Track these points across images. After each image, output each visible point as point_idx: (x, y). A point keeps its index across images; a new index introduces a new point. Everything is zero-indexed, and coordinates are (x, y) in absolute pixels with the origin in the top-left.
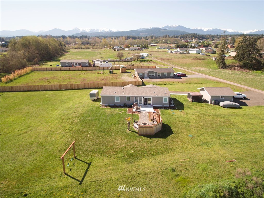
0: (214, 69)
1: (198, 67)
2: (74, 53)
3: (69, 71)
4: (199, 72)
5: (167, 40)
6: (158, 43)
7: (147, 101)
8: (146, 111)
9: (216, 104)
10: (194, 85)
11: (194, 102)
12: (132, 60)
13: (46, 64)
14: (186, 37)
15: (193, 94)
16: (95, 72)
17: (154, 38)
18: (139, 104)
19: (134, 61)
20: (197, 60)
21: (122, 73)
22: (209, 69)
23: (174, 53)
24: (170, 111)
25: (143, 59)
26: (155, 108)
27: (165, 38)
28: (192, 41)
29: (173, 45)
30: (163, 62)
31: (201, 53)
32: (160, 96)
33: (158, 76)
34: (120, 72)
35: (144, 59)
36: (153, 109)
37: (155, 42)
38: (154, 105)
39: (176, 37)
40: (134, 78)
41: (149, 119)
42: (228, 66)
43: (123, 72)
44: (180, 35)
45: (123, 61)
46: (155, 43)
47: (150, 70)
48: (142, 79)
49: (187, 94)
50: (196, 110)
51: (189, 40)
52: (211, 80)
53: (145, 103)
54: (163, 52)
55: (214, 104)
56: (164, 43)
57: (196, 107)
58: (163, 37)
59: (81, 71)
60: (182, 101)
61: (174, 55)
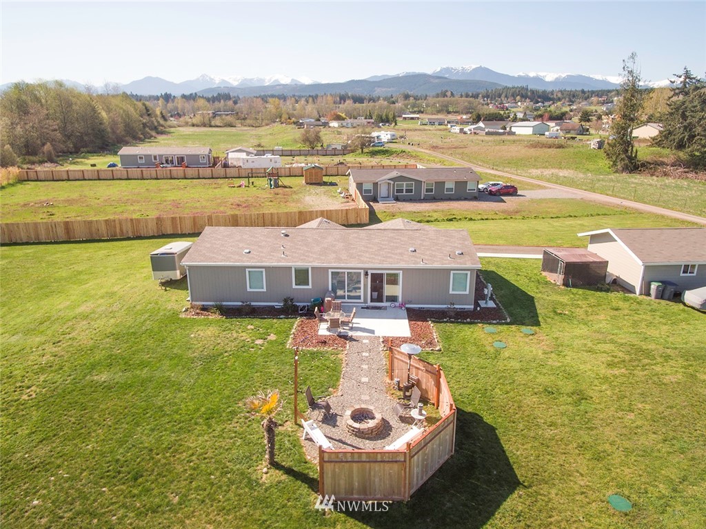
0: (601, 173)
1: (547, 168)
2: (186, 135)
3: (139, 181)
4: (557, 183)
5: (448, 102)
6: (422, 112)
7: (382, 288)
8: (377, 334)
9: (667, 295)
10: (551, 221)
11: (574, 290)
12: (345, 150)
13: (81, 162)
14: (500, 96)
15: (565, 255)
16: (222, 184)
17: (411, 98)
18: (349, 297)
19: (352, 154)
20: (542, 148)
21: (307, 186)
22: (584, 173)
23: (469, 132)
24: (481, 333)
25: (380, 148)
26: (415, 315)
27: (441, 99)
28: (516, 107)
29: (464, 117)
30: (440, 155)
31: (547, 133)
32: (437, 265)
33: (423, 192)
34: (304, 182)
35: (382, 148)
36: (406, 321)
37: (415, 109)
38: (410, 302)
39: (473, 96)
40: (345, 200)
41: (388, 380)
42: (643, 165)
43: (311, 184)
44: (483, 91)
45: (320, 152)
46: (414, 112)
47: (399, 174)
48: (371, 203)
49: (541, 256)
50: (596, 327)
51: (507, 105)
52: (603, 205)
53: (375, 294)
54: (438, 132)
55: (657, 298)
56: (439, 112)
57: (590, 310)
58: (437, 96)
59: (178, 179)
60: (522, 285)
61: (471, 138)
